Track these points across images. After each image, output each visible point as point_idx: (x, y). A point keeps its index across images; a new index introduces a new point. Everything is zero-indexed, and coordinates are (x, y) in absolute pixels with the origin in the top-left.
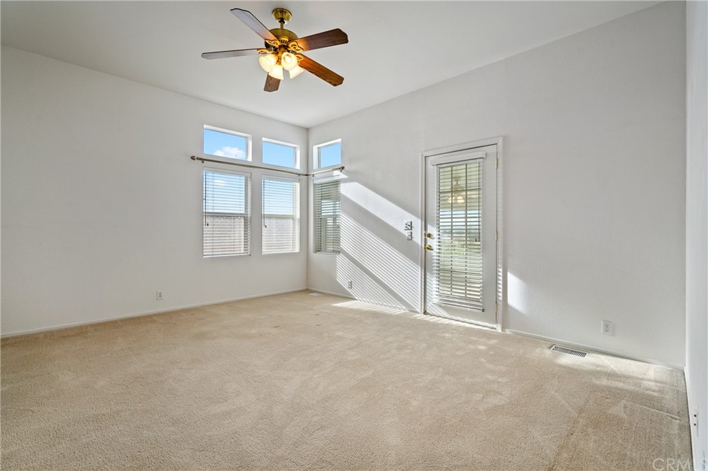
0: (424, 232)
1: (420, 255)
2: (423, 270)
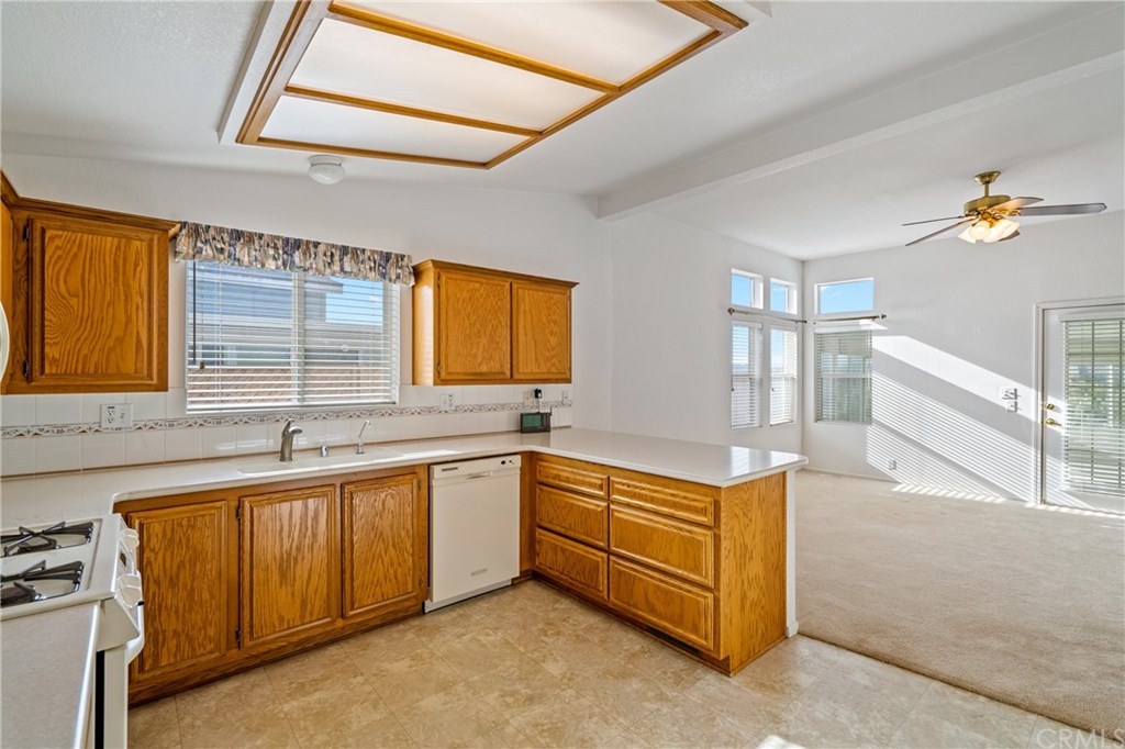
0: (1040, 402)
1: (1034, 434)
2: (1039, 452)
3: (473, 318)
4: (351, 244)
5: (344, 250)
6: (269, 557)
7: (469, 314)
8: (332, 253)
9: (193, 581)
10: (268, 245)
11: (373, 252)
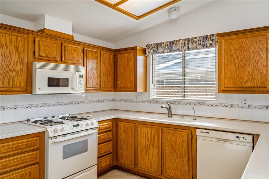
3: (240, 58)
4: (191, 37)
5: (189, 40)
6: (143, 144)
7: (238, 56)
8: (184, 42)
9: (128, 144)
10: (165, 45)
11: (200, 37)
